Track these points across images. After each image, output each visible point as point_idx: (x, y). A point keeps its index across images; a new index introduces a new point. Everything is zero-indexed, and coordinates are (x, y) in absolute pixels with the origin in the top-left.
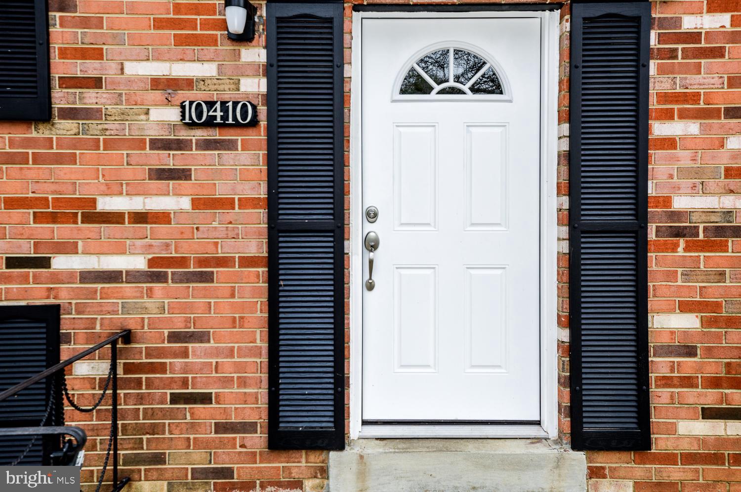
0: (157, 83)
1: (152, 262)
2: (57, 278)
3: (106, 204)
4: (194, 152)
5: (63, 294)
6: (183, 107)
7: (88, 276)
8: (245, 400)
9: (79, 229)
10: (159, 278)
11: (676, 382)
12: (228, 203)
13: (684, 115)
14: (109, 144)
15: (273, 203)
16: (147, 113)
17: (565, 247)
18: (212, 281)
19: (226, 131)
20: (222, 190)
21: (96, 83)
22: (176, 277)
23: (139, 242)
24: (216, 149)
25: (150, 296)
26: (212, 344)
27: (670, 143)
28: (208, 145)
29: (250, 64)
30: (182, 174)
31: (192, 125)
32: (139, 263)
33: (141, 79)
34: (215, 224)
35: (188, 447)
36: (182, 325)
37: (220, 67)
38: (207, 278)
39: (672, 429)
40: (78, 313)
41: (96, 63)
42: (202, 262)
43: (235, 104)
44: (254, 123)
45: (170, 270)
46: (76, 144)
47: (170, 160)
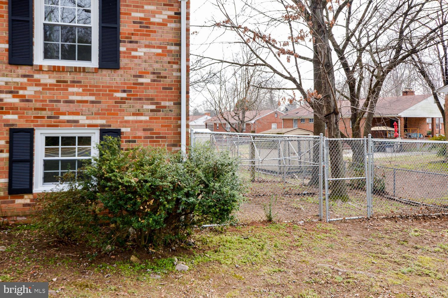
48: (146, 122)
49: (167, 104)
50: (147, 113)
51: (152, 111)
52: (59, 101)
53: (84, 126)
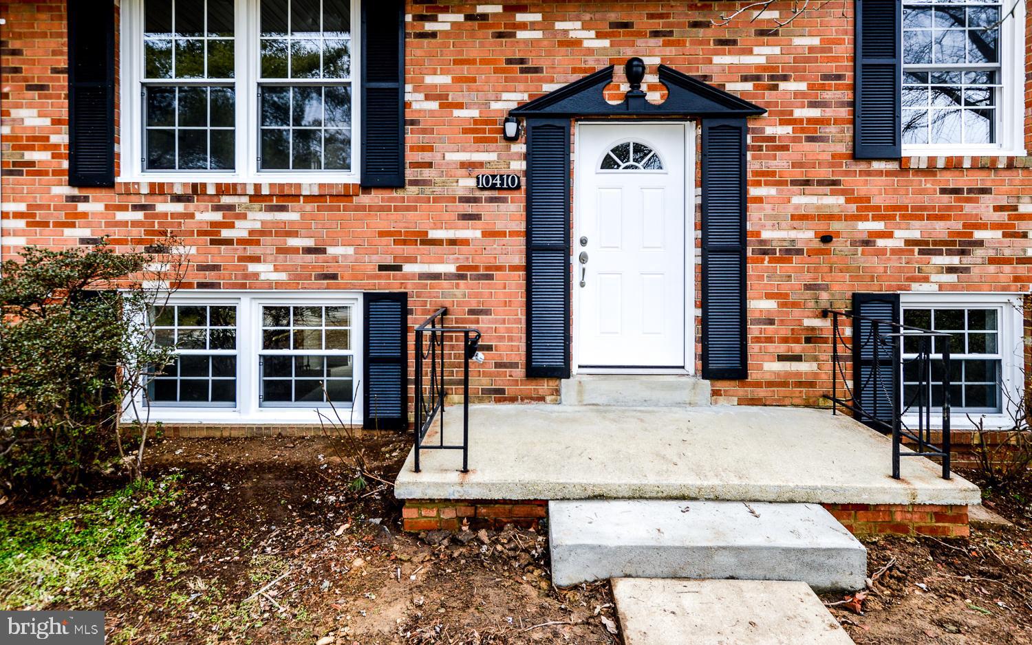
0: (463, 164)
1: (459, 268)
2: (406, 277)
3: (434, 234)
4: (483, 204)
5: (409, 286)
6: (478, 178)
7: (423, 276)
8: (512, 348)
9: (419, 249)
10: (463, 277)
11: (763, 340)
12: (502, 234)
13: (767, 184)
14: (436, 200)
15: (529, 234)
16: (457, 182)
17: (699, 261)
18: (493, 279)
19: (501, 192)
20: (499, 226)
21: (430, 165)
22: (473, 277)
23: (451, 256)
24: (496, 202)
25: (457, 288)
26: (493, 316)
27: (759, 200)
28: (492, 200)
29: (517, 153)
30: (476, 217)
31: (483, 189)
32: (451, 268)
33: (455, 162)
34: (495, 246)
35: (479, 376)
36: (476, 305)
37: (498, 155)
38: (490, 277)
39: (760, 368)
40: (417, 297)
41: (430, 154)
42: (488, 268)
43: (508, 176)
44: (518, 187)
45: (469, 273)
46: (417, 200)
47: (469, 208)
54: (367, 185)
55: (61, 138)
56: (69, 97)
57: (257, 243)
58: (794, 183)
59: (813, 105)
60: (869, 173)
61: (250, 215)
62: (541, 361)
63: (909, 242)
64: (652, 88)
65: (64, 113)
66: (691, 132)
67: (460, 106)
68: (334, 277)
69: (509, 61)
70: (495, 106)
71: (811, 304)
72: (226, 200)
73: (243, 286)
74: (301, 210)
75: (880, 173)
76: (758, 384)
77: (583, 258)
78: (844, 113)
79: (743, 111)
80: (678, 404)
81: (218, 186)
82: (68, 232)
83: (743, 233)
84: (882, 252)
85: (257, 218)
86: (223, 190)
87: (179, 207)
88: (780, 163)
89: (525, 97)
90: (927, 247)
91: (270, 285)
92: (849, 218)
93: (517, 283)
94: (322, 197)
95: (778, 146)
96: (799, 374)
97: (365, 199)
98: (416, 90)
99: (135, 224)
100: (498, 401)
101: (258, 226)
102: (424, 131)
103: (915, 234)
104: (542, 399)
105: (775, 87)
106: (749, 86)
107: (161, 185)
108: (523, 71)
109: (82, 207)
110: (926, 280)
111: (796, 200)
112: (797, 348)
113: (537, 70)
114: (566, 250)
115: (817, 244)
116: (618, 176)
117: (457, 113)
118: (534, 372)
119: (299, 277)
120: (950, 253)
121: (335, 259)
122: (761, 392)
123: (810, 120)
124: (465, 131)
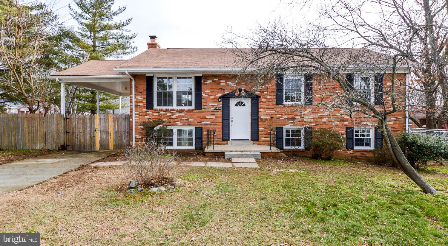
0: (212, 106)
2: (202, 124)
3: (207, 117)
4: (215, 112)
5: (203, 126)
6: (214, 108)
7: (205, 124)
8: (220, 136)
9: (204, 120)
10: (212, 124)
11: (261, 134)
12: (218, 117)
13: (262, 109)
14: (207, 111)
15: (223, 117)
16: (211, 108)
17: (251, 121)
19: (218, 110)
20: (218, 116)
21: (206, 106)
23: (210, 121)
24: (217, 112)
25: (211, 126)
27: (261, 111)
29: (221, 104)
30: (214, 114)
31: (215, 110)
32: (210, 123)
33: (210, 105)
34: (217, 119)
35: (215, 140)
36: (214, 129)
37: (218, 104)
38: (216, 124)
39: (261, 139)
40: (204, 128)
41: (206, 104)
43: (219, 107)
44: (221, 109)
46: (204, 111)
47: (213, 113)
48: (392, 124)
49: (400, 117)
50: (392, 121)
51: (394, 120)
52: (361, 117)
53: (369, 126)
54: (195, 109)
55: (145, 101)
56: (146, 94)
57: (177, 118)
58: (266, 109)
59: (269, 96)
60: (279, 107)
61: (176, 114)
62: (225, 138)
63: (285, 118)
64: (243, 93)
65: (145, 97)
66: (250, 100)
67: (211, 96)
68: (190, 124)
69: (219, 88)
70: (217, 96)
71: (269, 128)
72: (172, 111)
73: (175, 126)
74: (184, 113)
75: (280, 107)
76: (260, 142)
77: (232, 121)
78: (275, 97)
79: (258, 97)
80: (247, 145)
81: (171, 109)
82: (146, 117)
83: (258, 117)
84: (281, 120)
85: (177, 114)
86: (171, 110)
87: (164, 113)
88: (264, 105)
89: (222, 94)
90: (288, 119)
91: (179, 126)
92: (275, 114)
93: (220, 126)
94: (189, 111)
95: (264, 102)
96: (267, 140)
97: (195, 111)
98: (204, 93)
99: (157, 115)
100: (218, 145)
101: (177, 116)
102: (205, 100)
103: (286, 117)
104: (225, 144)
105: (263, 93)
106: (259, 93)
107: (161, 109)
108: (222, 90)
109: (148, 113)
110: (288, 124)
111: (267, 111)
112: (267, 136)
113: (224, 90)
114: (229, 120)
115: (270, 119)
116: (239, 107)
117: (211, 97)
118: (224, 140)
119: (184, 124)
120: (292, 120)
121: (190, 121)
122: (261, 143)
123: (269, 98)
124: (212, 100)
